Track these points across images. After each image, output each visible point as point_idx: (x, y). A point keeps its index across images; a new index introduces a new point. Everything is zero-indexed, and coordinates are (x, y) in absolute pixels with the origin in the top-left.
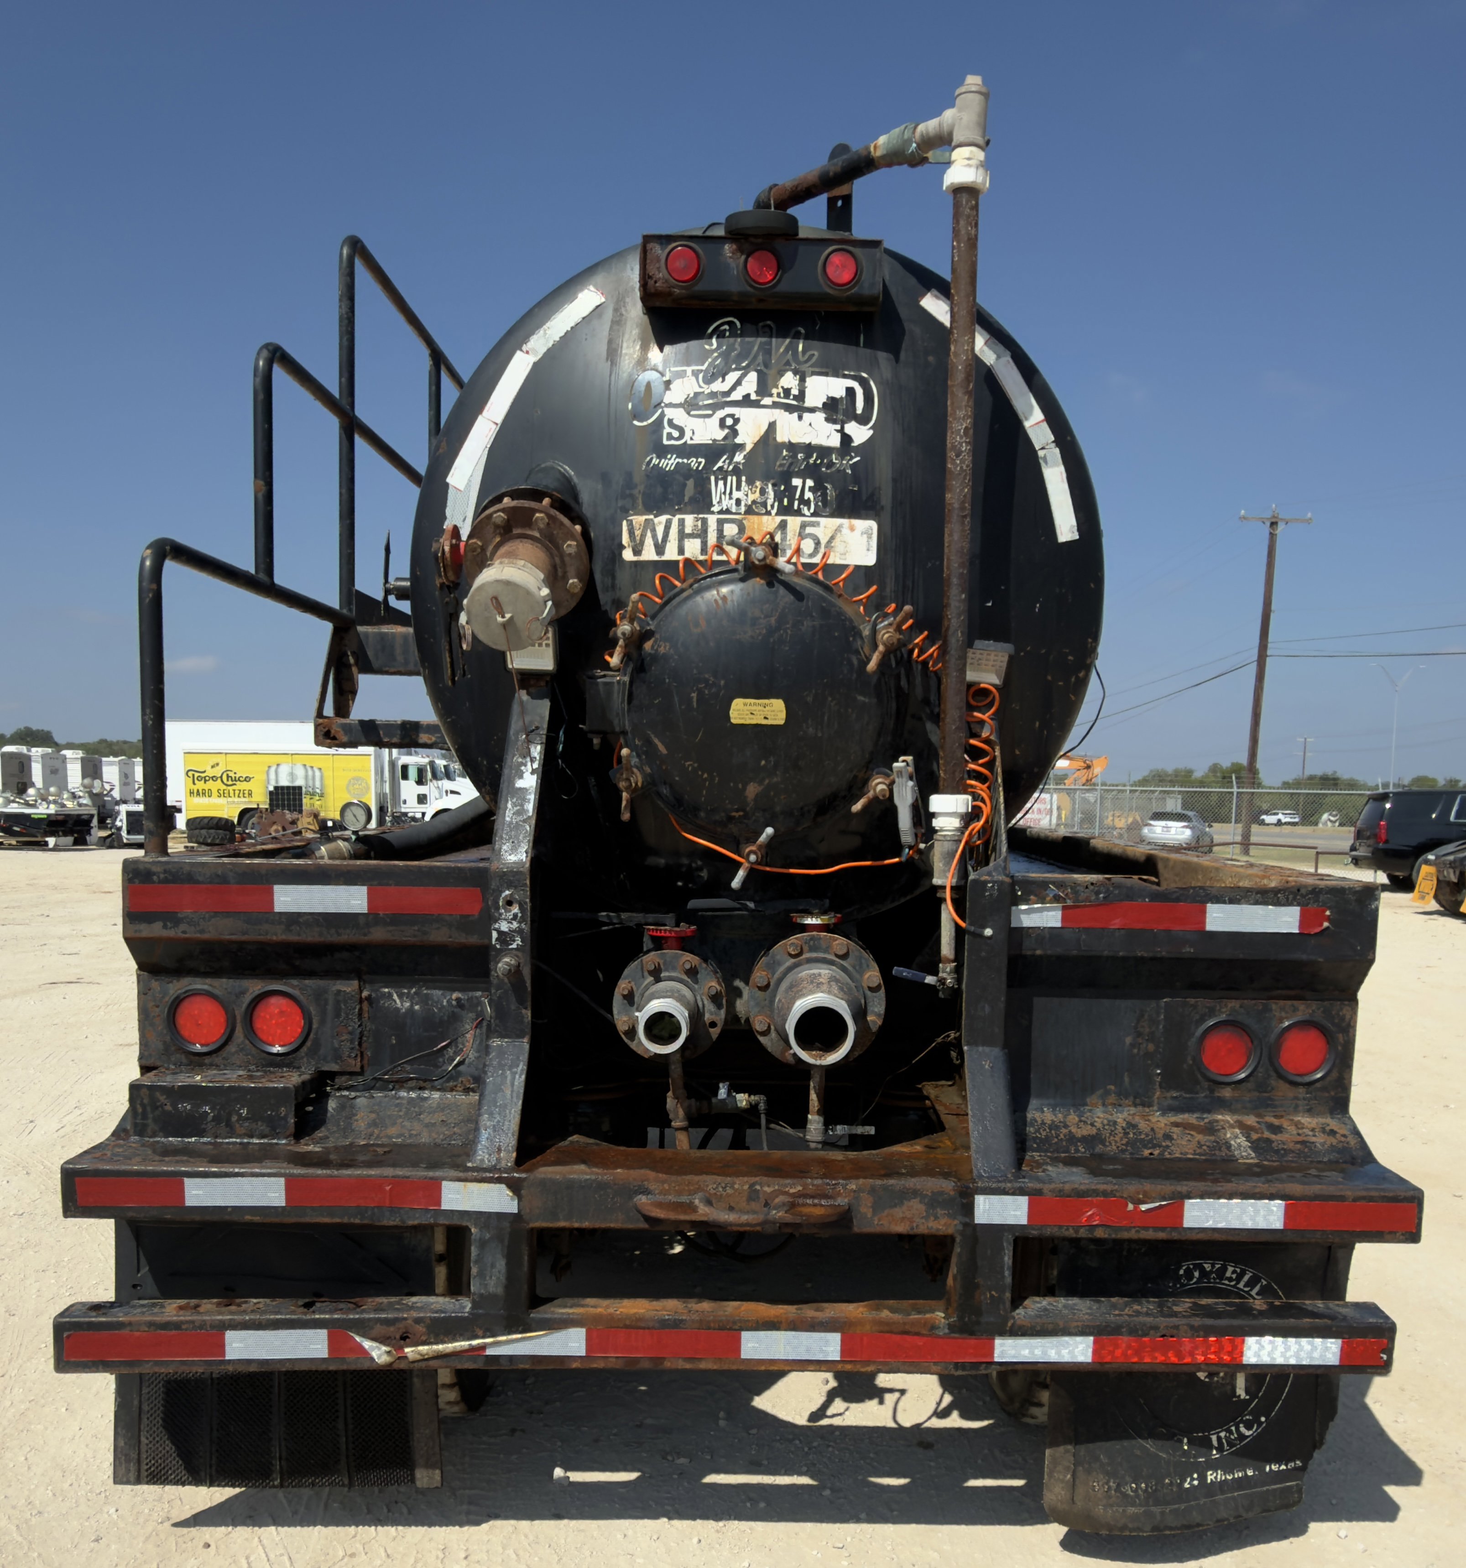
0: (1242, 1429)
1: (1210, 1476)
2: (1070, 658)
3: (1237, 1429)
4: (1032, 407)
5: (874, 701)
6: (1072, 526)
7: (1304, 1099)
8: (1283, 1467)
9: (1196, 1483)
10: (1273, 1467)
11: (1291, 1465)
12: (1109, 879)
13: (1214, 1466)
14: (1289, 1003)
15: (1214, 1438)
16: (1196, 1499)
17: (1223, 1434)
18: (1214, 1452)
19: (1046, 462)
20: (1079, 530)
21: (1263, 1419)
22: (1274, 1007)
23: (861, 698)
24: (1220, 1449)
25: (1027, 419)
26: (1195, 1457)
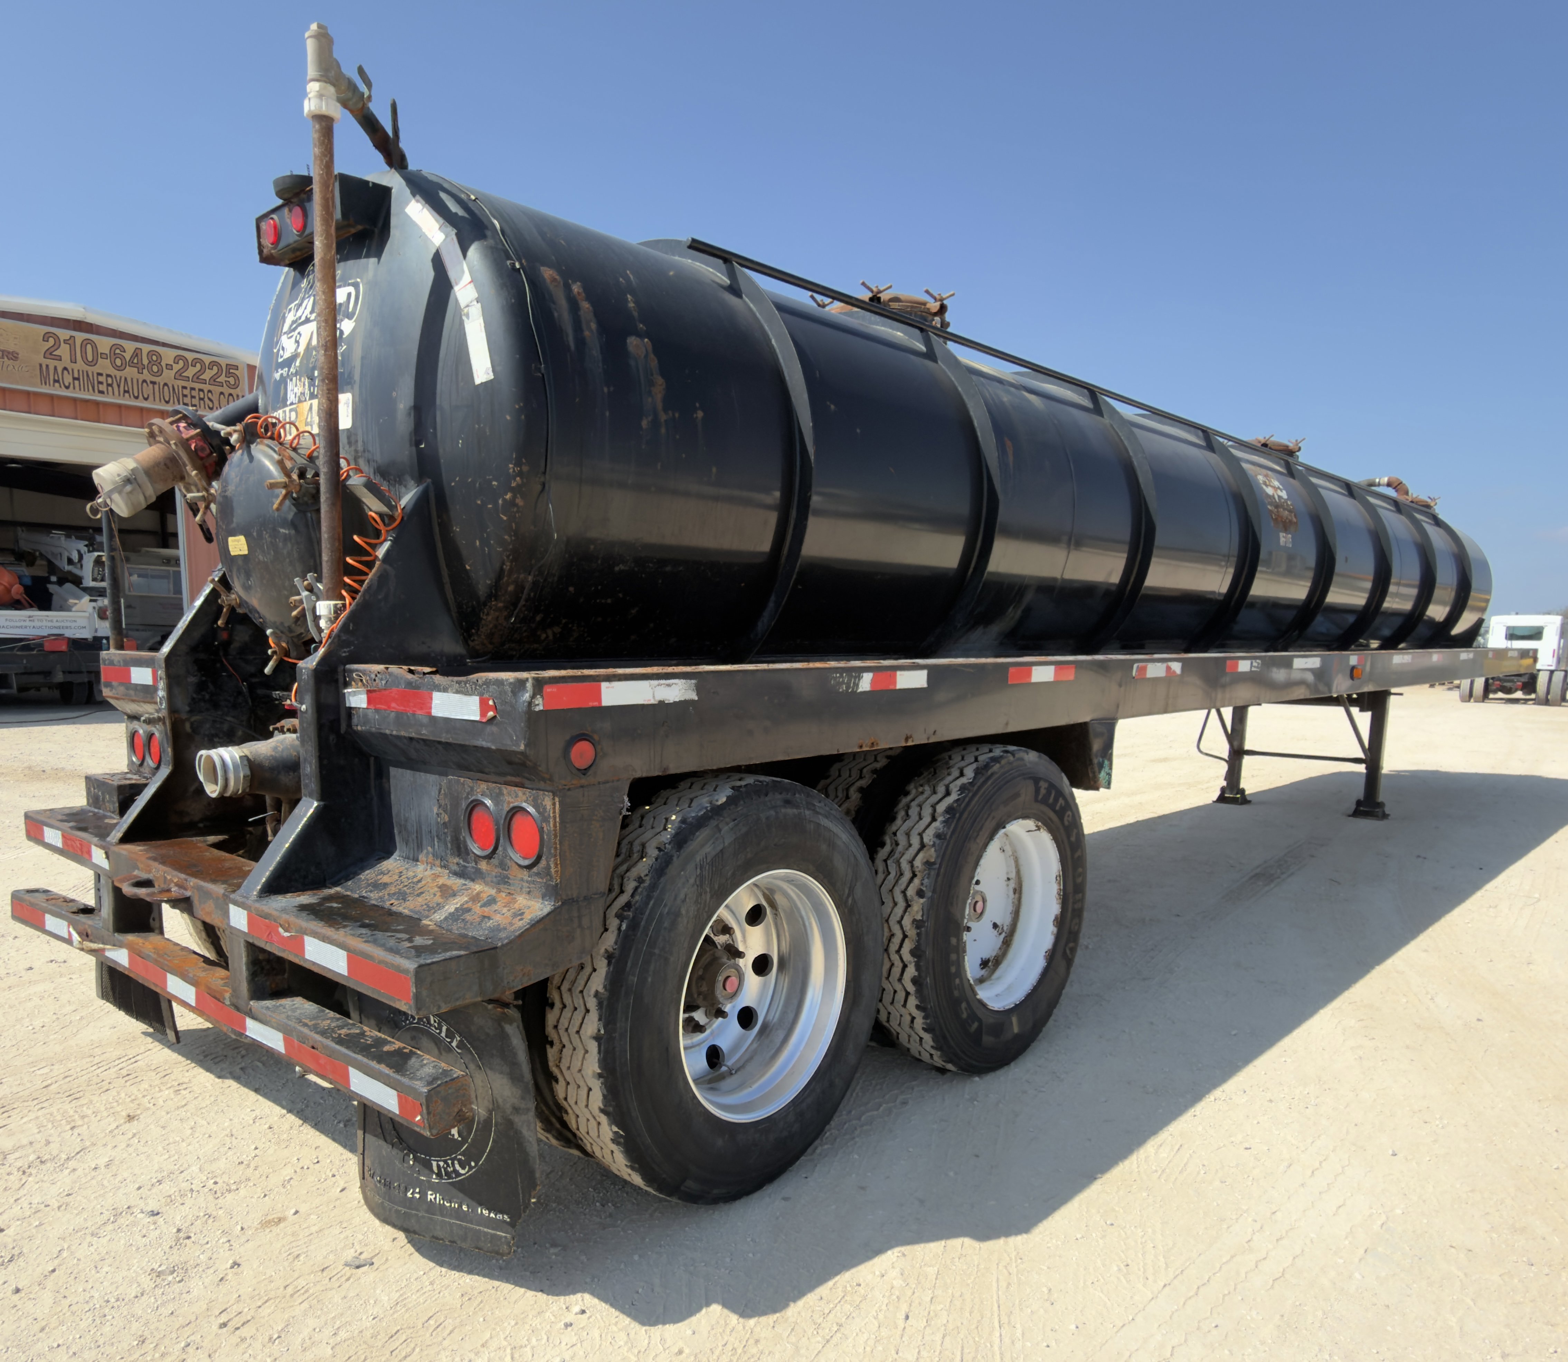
0: (457, 1167)
1: (430, 1196)
2: (495, 483)
3: (453, 1164)
4: (463, 272)
5: (293, 532)
6: (488, 369)
7: (527, 882)
8: (492, 1215)
9: (417, 1196)
10: (484, 1212)
11: (499, 1217)
12: (387, 668)
13: (435, 1189)
14: (513, 788)
15: (434, 1164)
16: (417, 1210)
17: (441, 1164)
18: (434, 1176)
19: (468, 318)
20: (494, 371)
21: (473, 1164)
22: (505, 792)
23: (282, 530)
24: (439, 1175)
25: (457, 284)
26: (419, 1173)
